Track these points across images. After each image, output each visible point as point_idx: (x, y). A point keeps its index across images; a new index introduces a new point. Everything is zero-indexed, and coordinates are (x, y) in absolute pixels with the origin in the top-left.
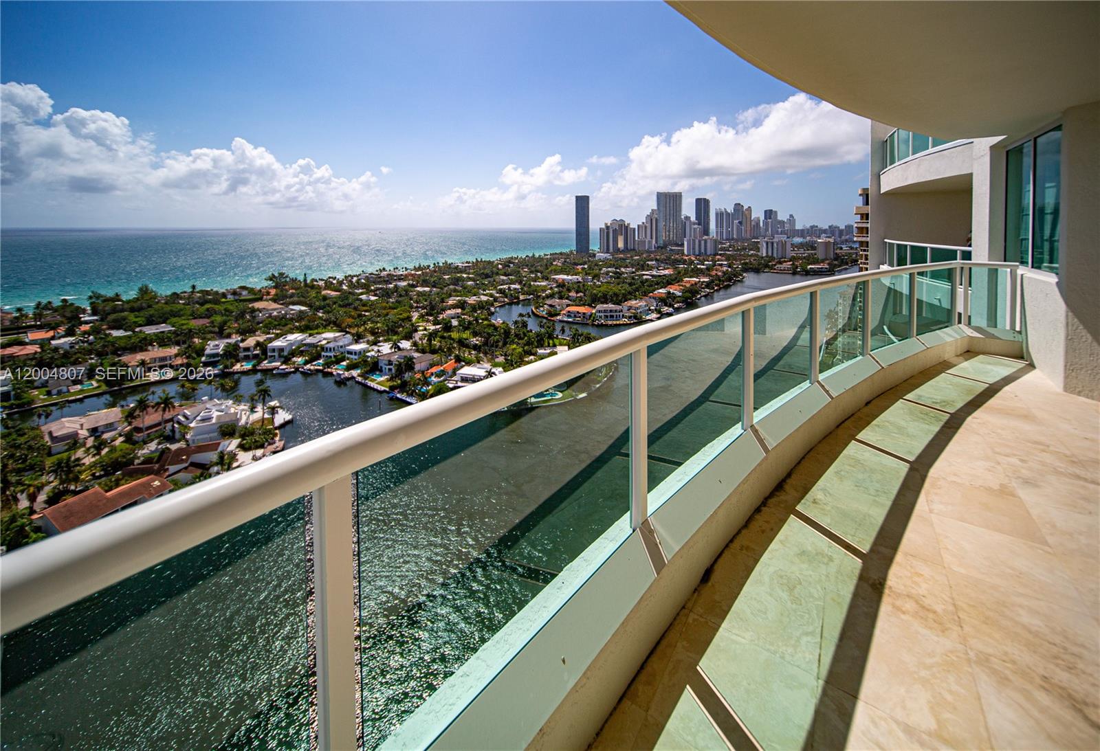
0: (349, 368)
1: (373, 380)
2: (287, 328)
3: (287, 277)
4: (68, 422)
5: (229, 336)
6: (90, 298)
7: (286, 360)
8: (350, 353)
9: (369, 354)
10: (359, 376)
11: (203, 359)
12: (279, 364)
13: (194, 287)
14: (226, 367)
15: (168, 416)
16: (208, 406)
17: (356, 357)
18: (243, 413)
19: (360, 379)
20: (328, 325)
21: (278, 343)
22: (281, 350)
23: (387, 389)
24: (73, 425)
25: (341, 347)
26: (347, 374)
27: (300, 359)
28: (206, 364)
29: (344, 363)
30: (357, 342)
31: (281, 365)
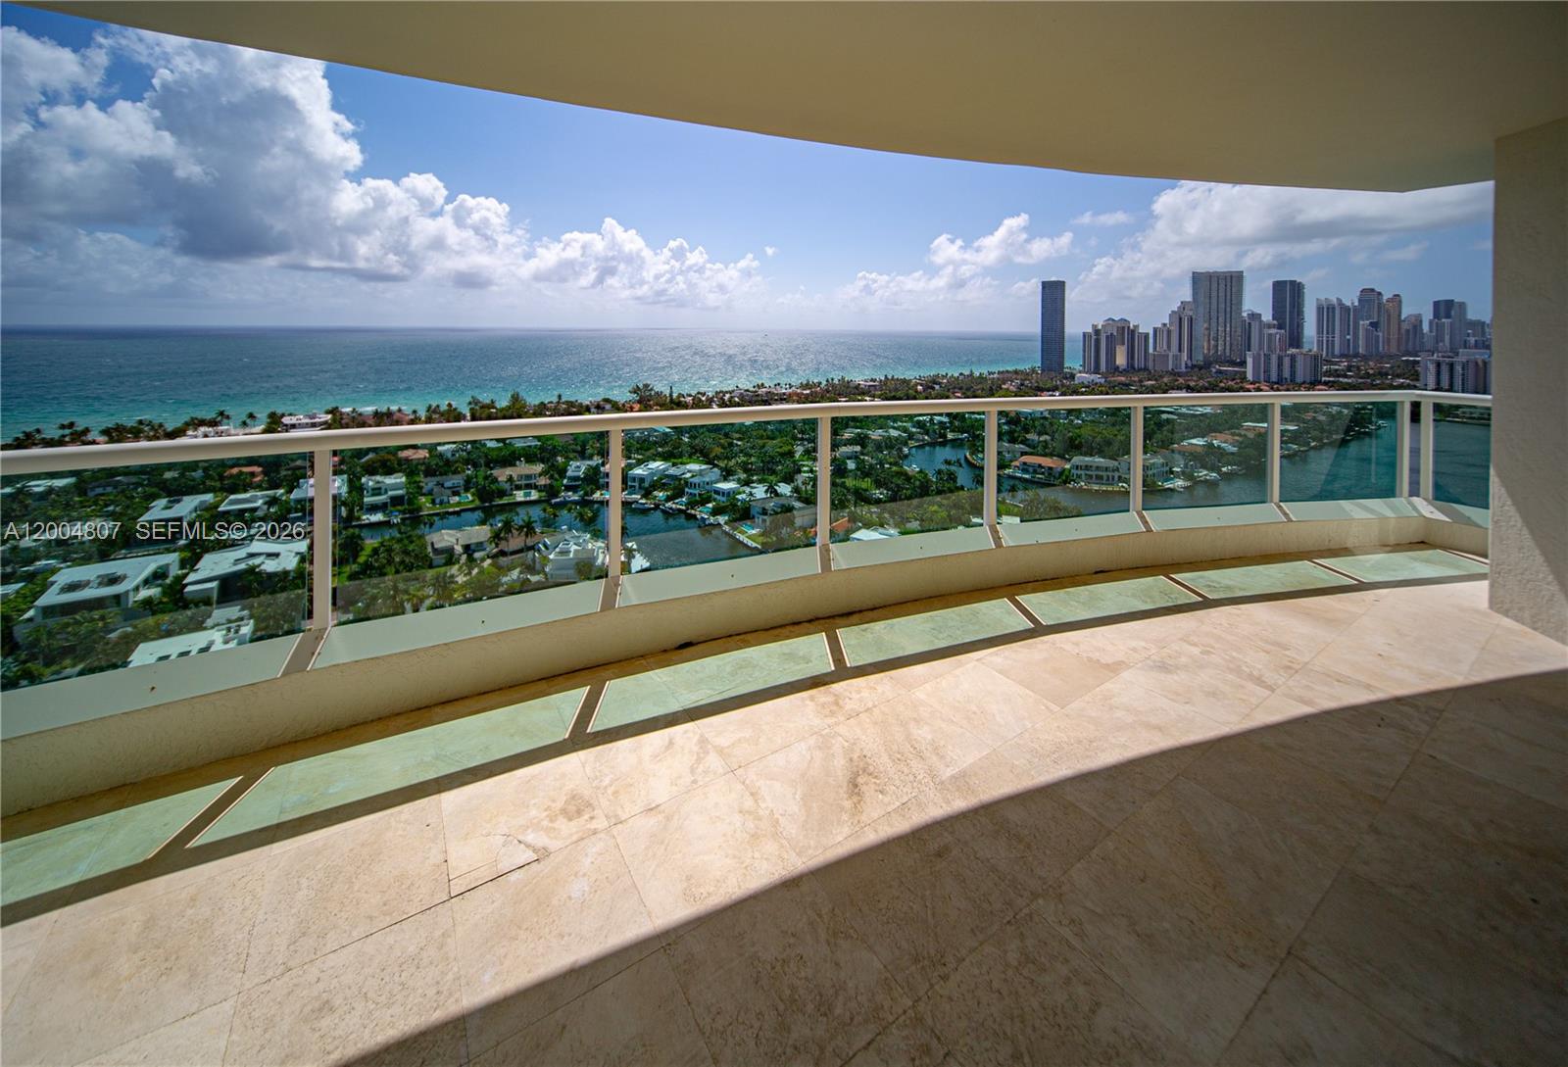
0: (716, 512)
1: (743, 533)
2: (648, 453)
3: (652, 389)
4: (448, 534)
5: (590, 458)
6: (470, 403)
7: (647, 494)
8: (717, 492)
9: (739, 497)
10: (726, 523)
11: (565, 481)
12: (639, 497)
13: (560, 397)
14: (586, 494)
15: (530, 542)
16: (567, 537)
17: (724, 499)
18: (601, 551)
19: (727, 528)
20: (695, 453)
21: (638, 471)
22: (642, 480)
23: (759, 547)
24: (450, 539)
25: (708, 483)
26: (712, 520)
27: (661, 494)
28: (568, 488)
29: (710, 505)
30: (725, 479)
31: (641, 499)
